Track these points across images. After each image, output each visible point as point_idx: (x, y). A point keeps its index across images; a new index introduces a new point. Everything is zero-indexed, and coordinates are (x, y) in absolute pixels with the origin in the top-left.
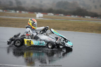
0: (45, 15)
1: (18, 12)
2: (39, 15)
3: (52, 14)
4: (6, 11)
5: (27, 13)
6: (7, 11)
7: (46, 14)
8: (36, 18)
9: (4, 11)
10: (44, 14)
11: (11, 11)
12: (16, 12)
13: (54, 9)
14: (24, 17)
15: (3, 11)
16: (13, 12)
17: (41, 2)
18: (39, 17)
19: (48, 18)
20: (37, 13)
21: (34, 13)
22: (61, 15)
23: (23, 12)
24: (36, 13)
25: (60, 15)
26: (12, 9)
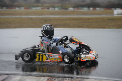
1: (91, 9)
2: (117, 11)
4: (77, 9)
5: (102, 9)
6: (79, 9)
8: (113, 15)
9: (76, 9)
11: (83, 8)
12: (89, 9)
15: (74, 9)
16: (86, 9)
18: (118, 14)
20: (115, 9)
21: (111, 9)
23: (97, 9)
24: (113, 9)
26: (83, 6)
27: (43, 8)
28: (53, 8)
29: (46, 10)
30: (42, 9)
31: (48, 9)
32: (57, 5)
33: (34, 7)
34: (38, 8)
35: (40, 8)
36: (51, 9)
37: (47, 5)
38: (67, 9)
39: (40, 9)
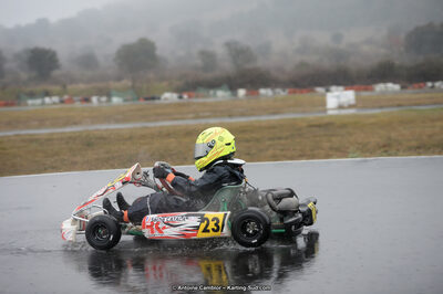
0: (365, 94)
1: (242, 92)
2: (338, 97)
3: (393, 87)
4: (191, 97)
5: (282, 93)
6: (197, 97)
7: (366, 90)
8: (325, 111)
9: (185, 96)
10: (357, 90)
11: (212, 92)
12: (235, 94)
13: (397, 62)
14: (274, 113)
15: (181, 97)
16: (221, 94)
17: (337, 38)
18: (341, 107)
19: (381, 107)
20: (328, 91)
21: (313, 91)
22: (433, 87)
23: (262, 91)
24: (320, 90)
25: (430, 84)
26: (214, 85)
27: (66, 97)
28: (104, 99)
29: (78, 105)
30: (62, 102)
31: (87, 100)
32: (118, 85)
33: (32, 95)
34: (47, 100)
35: (56, 99)
36: (94, 99)
37: (82, 86)
38: (153, 98)
39: (54, 103)
